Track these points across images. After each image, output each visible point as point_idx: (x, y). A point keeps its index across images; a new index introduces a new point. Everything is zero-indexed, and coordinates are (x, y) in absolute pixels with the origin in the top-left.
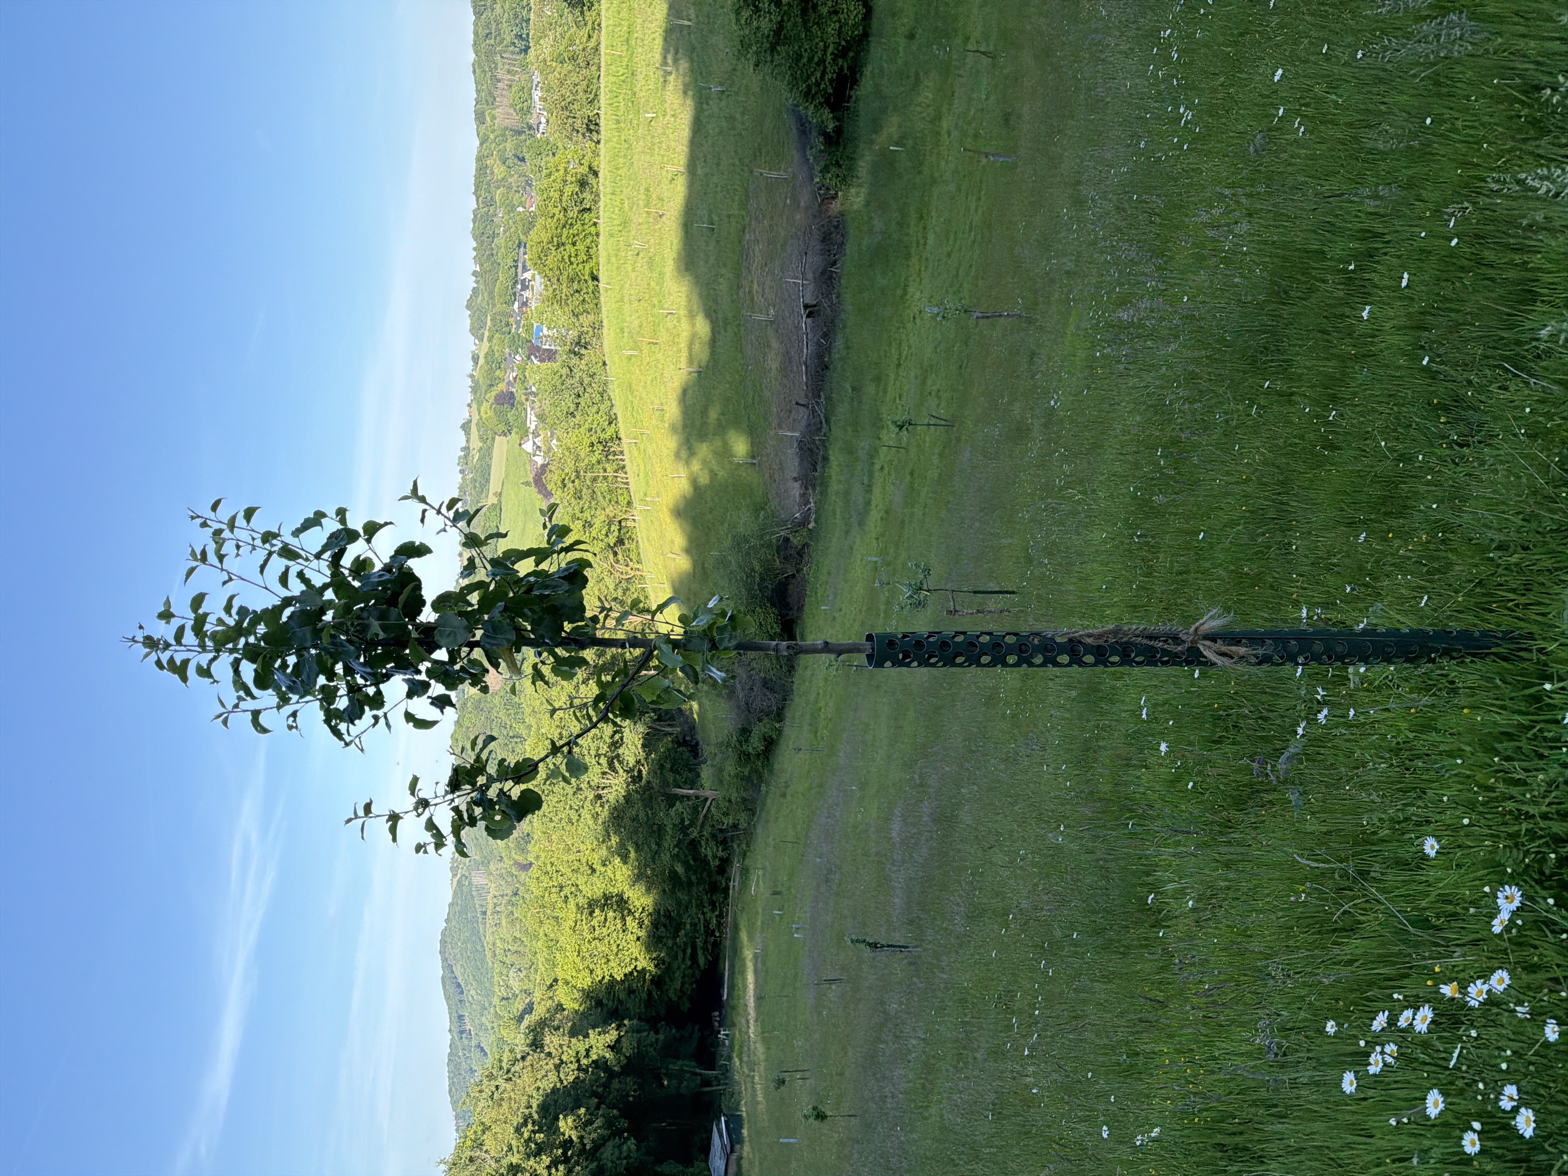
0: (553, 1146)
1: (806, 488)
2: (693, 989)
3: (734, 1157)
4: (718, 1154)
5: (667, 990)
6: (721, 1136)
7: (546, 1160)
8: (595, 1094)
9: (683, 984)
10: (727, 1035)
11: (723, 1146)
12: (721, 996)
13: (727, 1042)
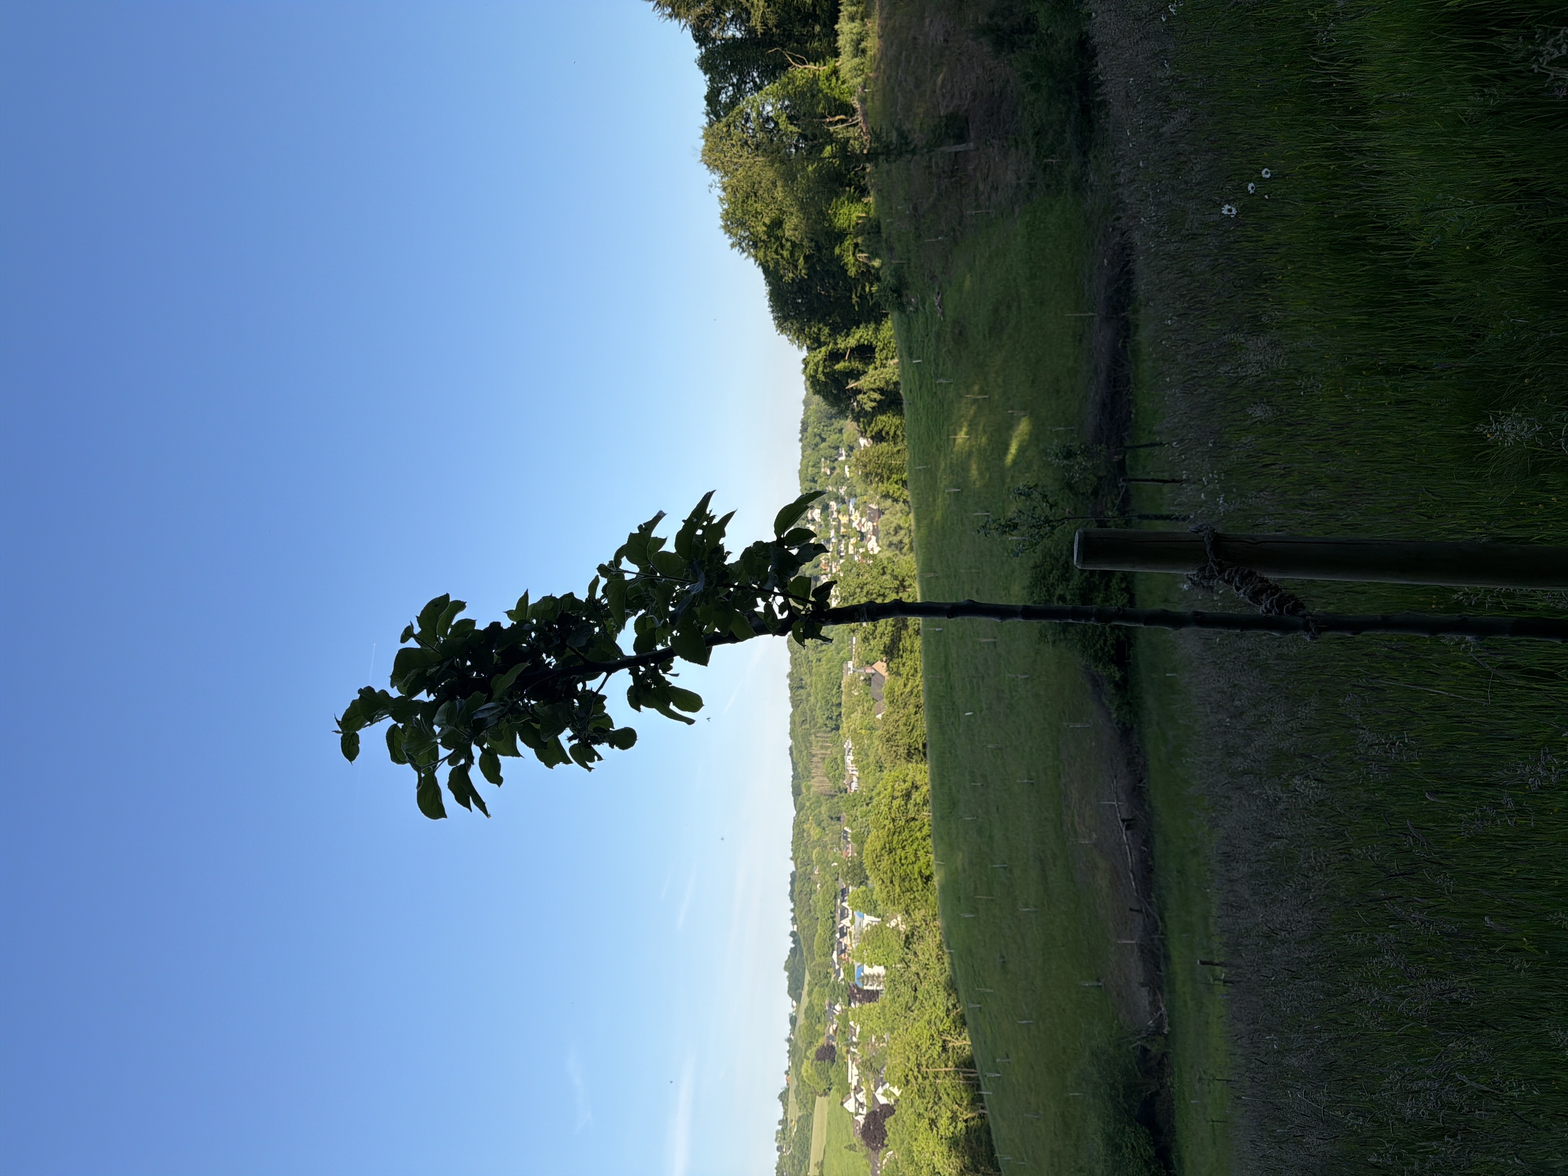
1: (1155, 994)
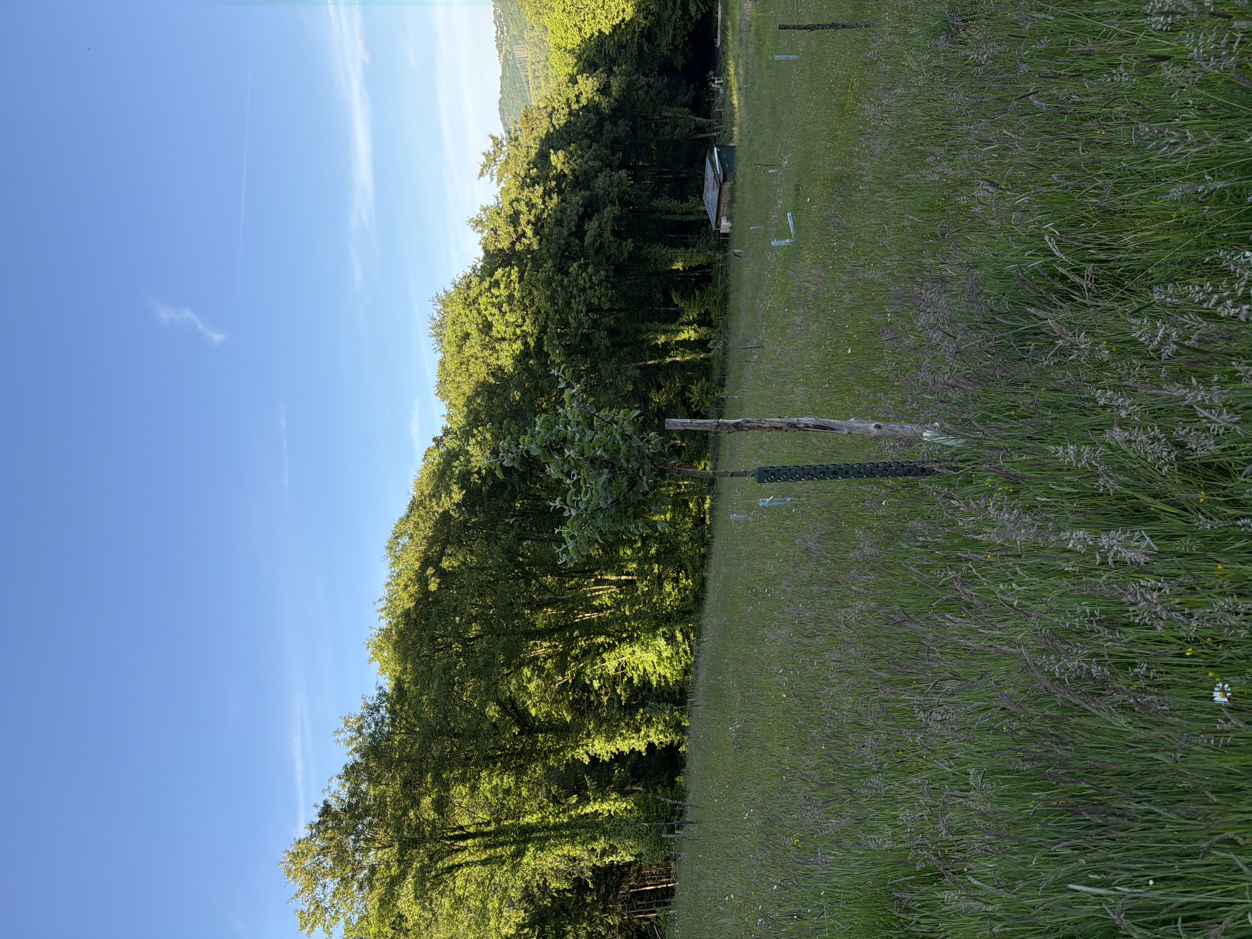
0: (546, 179)
2: (685, 43)
3: (727, 185)
4: (711, 186)
5: (659, 45)
6: (713, 166)
7: (539, 189)
8: (588, 136)
9: (674, 37)
10: (721, 84)
11: (716, 176)
12: (714, 44)
13: (721, 91)
